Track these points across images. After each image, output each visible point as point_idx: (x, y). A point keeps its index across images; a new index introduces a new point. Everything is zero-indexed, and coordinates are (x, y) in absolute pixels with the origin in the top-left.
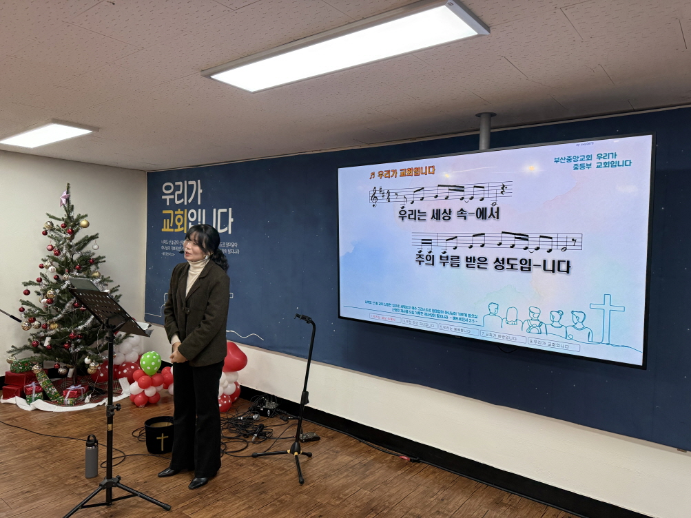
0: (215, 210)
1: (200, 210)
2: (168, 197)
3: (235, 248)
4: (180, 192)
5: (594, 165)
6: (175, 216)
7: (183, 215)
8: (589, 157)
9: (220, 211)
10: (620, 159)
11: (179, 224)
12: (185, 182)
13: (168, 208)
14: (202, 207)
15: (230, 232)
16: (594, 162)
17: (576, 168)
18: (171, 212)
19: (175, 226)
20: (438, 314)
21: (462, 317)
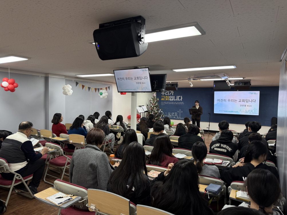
0: (177, 96)
1: (173, 96)
2: (163, 94)
3: (183, 103)
4: (167, 93)
6: (165, 97)
7: (168, 97)
8: (253, 93)
11: (167, 99)
13: (163, 96)
15: (181, 100)
18: (164, 96)
19: (165, 99)
20: (232, 112)
21: (236, 112)
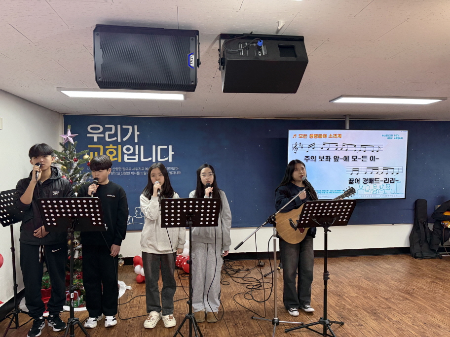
0: (154, 147)
1: (137, 147)
2: (95, 136)
3: (176, 171)
4: (113, 132)
5: (393, 138)
6: (105, 150)
7: (117, 150)
8: (392, 135)
9: (159, 147)
10: (400, 137)
12: (119, 126)
13: (95, 144)
14: (139, 144)
15: (170, 161)
16: (393, 137)
17: (388, 138)
18: (101, 147)
